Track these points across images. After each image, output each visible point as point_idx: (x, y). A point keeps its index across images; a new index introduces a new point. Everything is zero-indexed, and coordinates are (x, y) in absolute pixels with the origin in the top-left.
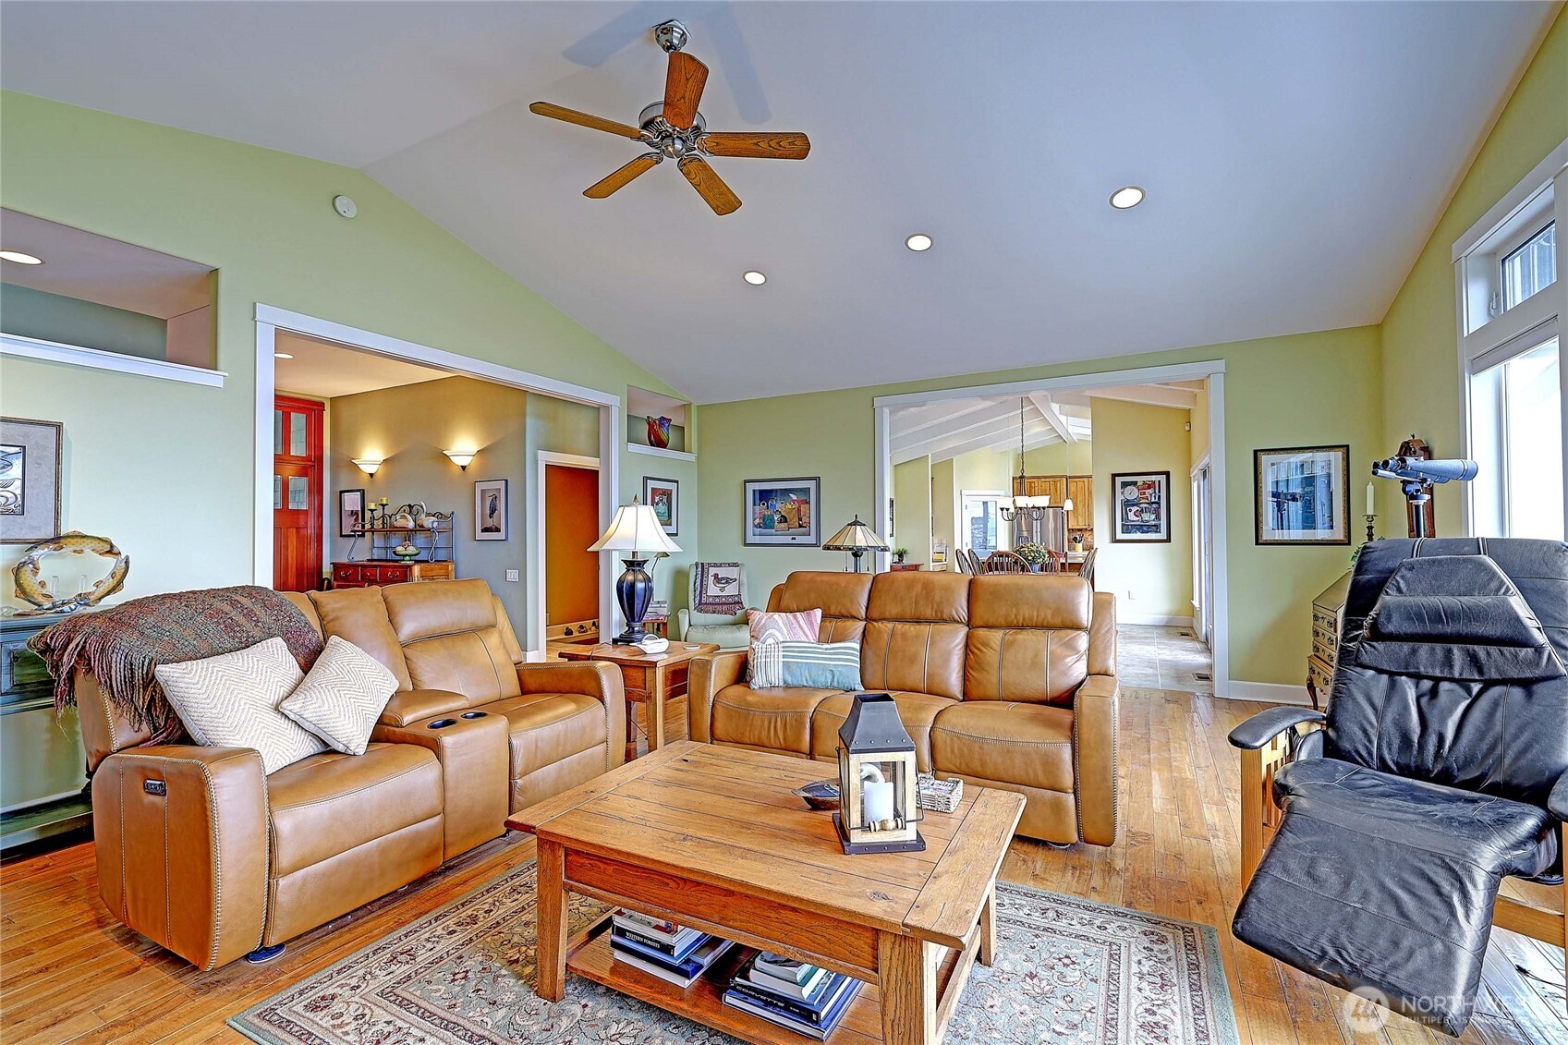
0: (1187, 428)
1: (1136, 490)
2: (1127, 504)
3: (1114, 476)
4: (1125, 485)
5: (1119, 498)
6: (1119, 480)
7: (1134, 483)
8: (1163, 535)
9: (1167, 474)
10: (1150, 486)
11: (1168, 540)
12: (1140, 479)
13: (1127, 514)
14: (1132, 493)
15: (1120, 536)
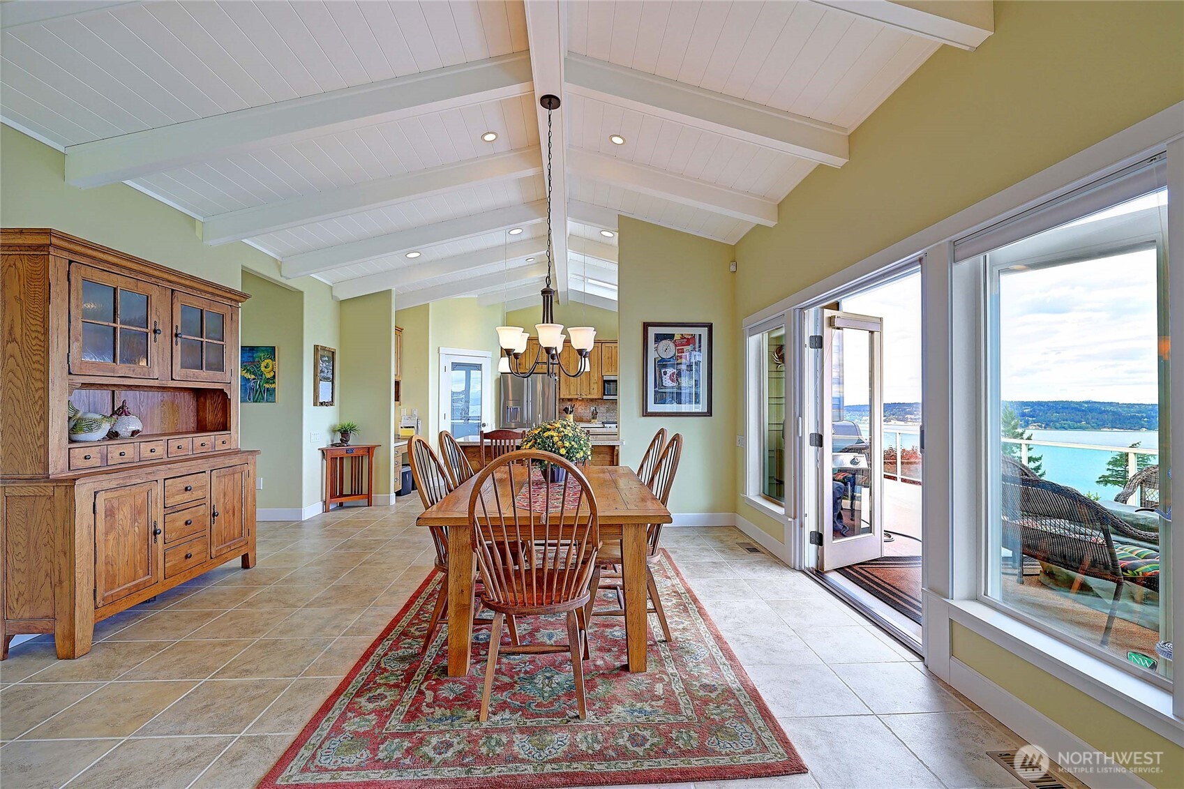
0: (733, 269)
1: (672, 346)
2: (662, 364)
3: (646, 326)
4: (659, 338)
5: (652, 355)
6: (652, 331)
7: (671, 337)
8: (702, 407)
9: (710, 327)
10: (689, 341)
11: (709, 413)
12: (677, 332)
13: (661, 377)
14: (667, 349)
15: (652, 407)
